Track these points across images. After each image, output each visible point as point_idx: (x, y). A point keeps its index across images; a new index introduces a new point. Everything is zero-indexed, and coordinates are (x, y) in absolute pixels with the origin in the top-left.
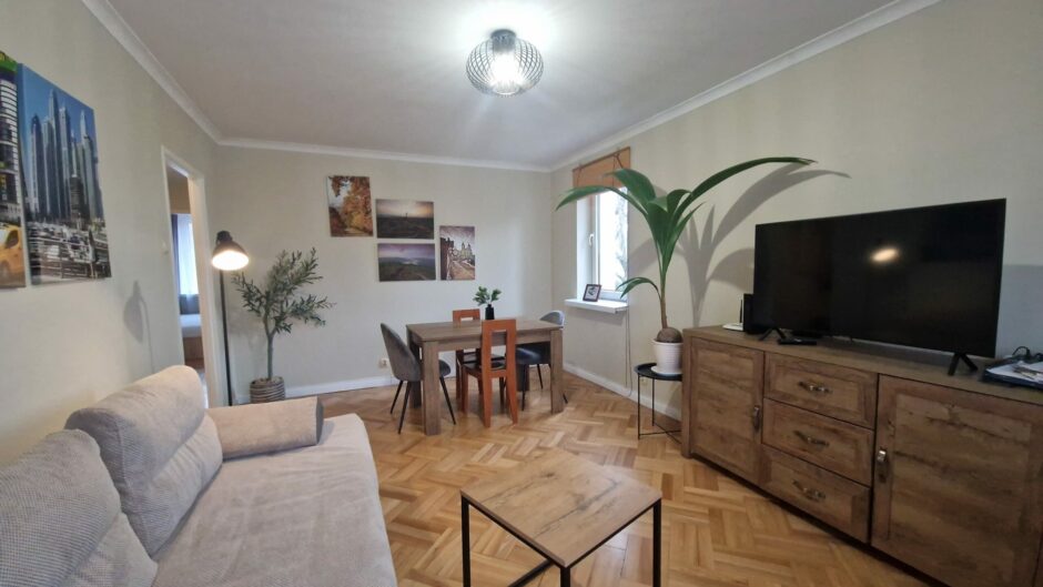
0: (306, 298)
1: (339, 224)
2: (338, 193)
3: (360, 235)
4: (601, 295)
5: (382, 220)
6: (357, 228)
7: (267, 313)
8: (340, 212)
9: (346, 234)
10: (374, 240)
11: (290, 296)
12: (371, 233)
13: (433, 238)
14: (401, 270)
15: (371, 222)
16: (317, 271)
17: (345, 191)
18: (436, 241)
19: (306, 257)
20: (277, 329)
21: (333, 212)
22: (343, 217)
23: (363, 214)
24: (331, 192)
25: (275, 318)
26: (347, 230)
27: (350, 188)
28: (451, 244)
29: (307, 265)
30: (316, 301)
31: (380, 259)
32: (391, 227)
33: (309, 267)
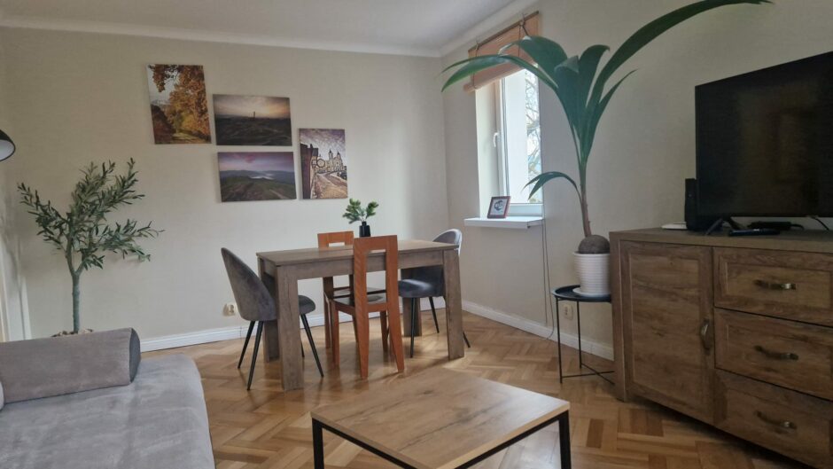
0: (123, 225)
1: (165, 128)
2: (162, 88)
3: (193, 141)
4: (509, 211)
5: (221, 121)
6: (190, 133)
7: (71, 243)
8: (166, 111)
9: (176, 140)
10: (213, 148)
11: (102, 221)
12: (207, 139)
13: (290, 144)
14: (249, 186)
15: (208, 124)
16: (137, 188)
17: (171, 85)
18: (294, 149)
19: (121, 171)
20: (84, 265)
21: (156, 111)
22: (170, 119)
23: (196, 114)
24: (153, 87)
25: (81, 250)
26: (176, 135)
27: (177, 81)
28: (314, 152)
29: (124, 181)
30: (137, 227)
31: (221, 173)
32: (234, 131)
33: (126, 184)
